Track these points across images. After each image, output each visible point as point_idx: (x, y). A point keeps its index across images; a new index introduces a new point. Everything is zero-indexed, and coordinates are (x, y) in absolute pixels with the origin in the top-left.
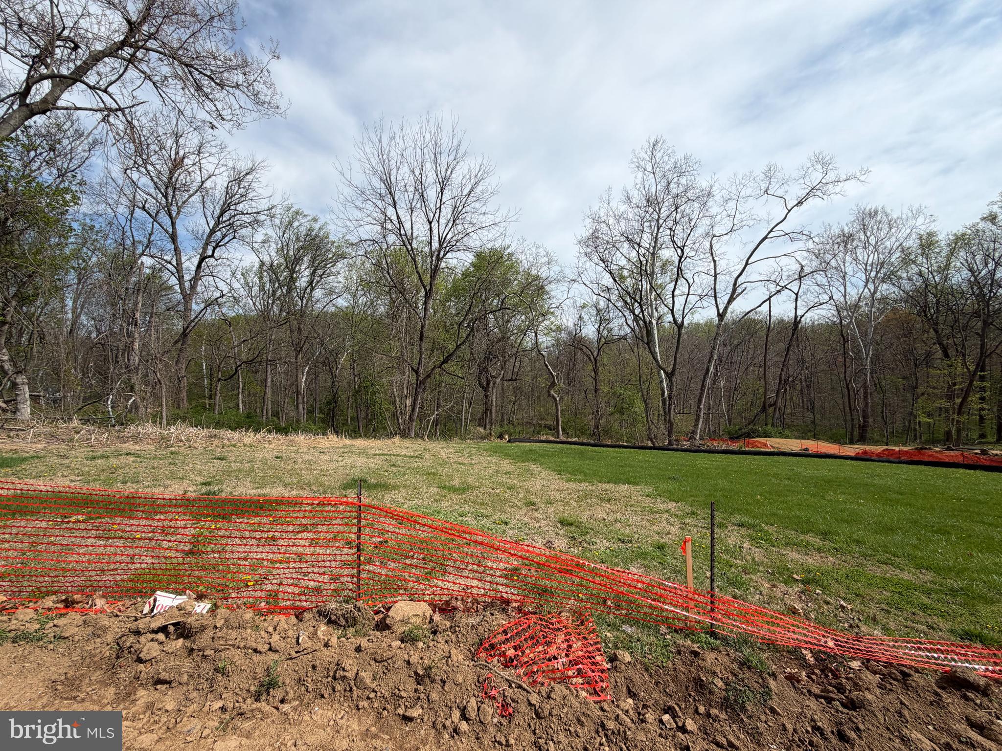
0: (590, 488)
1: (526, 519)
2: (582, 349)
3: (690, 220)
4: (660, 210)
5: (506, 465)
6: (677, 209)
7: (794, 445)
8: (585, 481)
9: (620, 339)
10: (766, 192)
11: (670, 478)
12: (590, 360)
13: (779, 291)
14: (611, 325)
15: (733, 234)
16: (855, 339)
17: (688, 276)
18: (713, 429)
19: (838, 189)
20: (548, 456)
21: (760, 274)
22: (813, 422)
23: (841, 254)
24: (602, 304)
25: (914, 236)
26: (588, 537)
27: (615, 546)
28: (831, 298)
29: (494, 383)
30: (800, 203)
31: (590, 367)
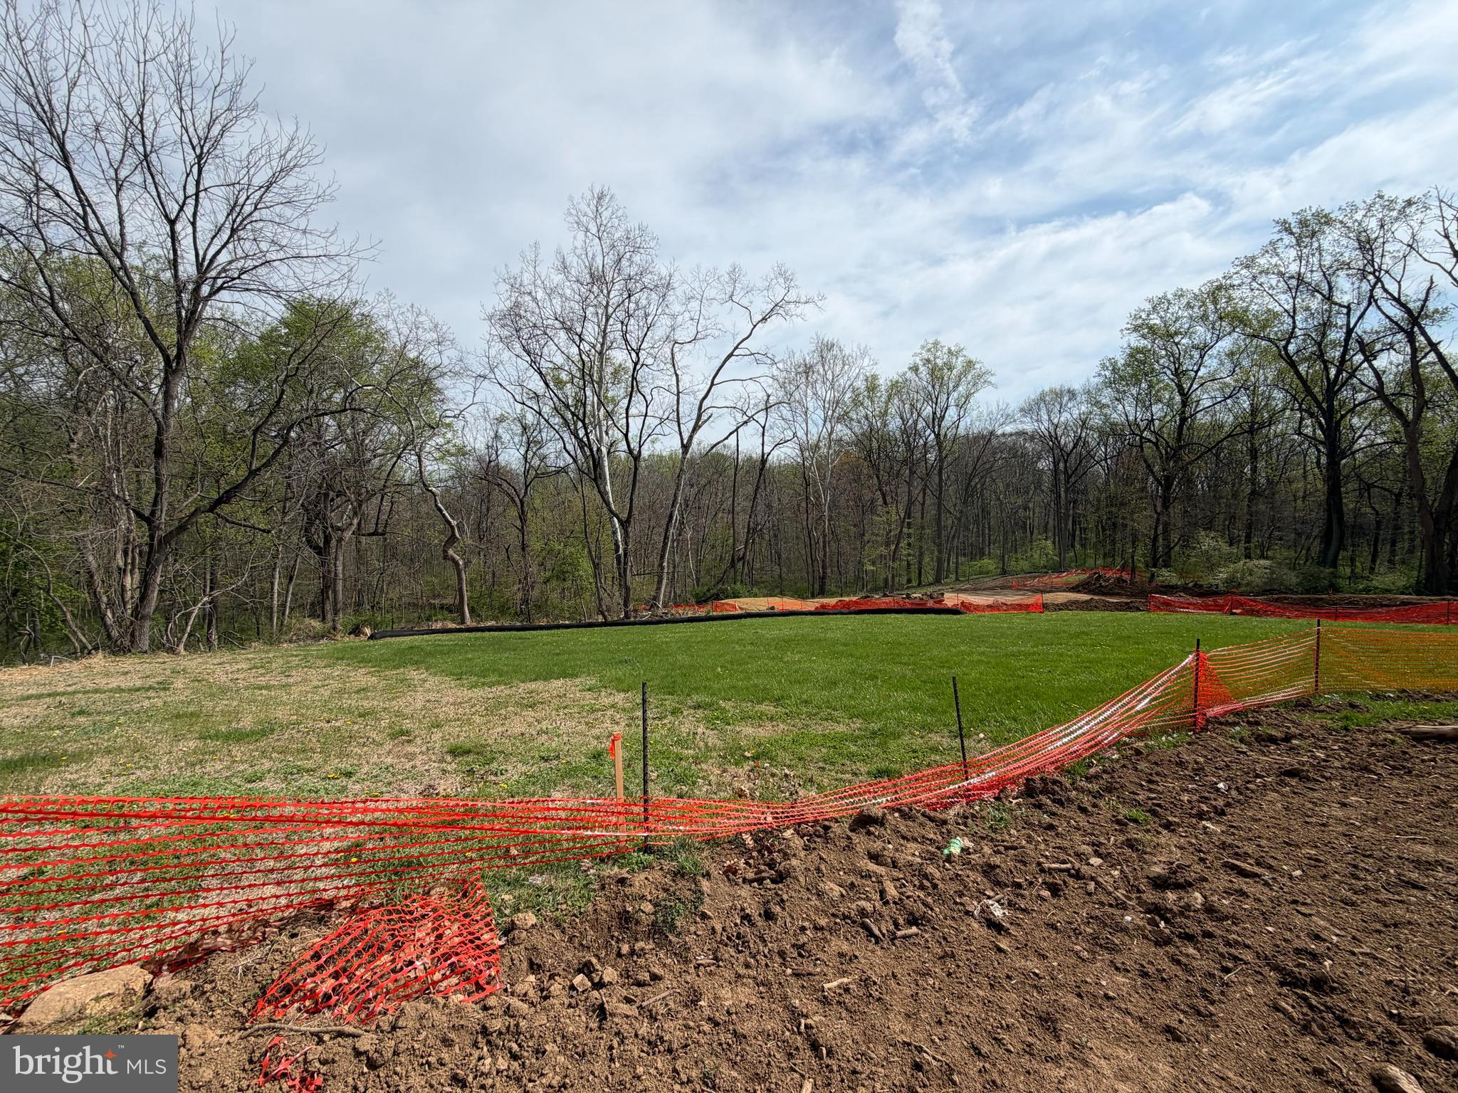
0: (508, 692)
1: (389, 760)
2: (499, 485)
3: (646, 315)
4: (609, 293)
5: (361, 677)
6: (629, 296)
7: (760, 604)
8: (499, 683)
9: (558, 472)
10: (731, 297)
11: (621, 662)
12: (514, 501)
13: (746, 422)
14: (544, 451)
15: (699, 344)
16: (815, 482)
17: (646, 391)
18: (678, 592)
19: (799, 311)
20: (441, 653)
21: (726, 399)
22: (780, 576)
23: (803, 386)
24: (530, 418)
25: (861, 377)
26: (494, 765)
27: (535, 768)
28: (795, 435)
29: (340, 540)
30: (764, 319)
31: (513, 513)
